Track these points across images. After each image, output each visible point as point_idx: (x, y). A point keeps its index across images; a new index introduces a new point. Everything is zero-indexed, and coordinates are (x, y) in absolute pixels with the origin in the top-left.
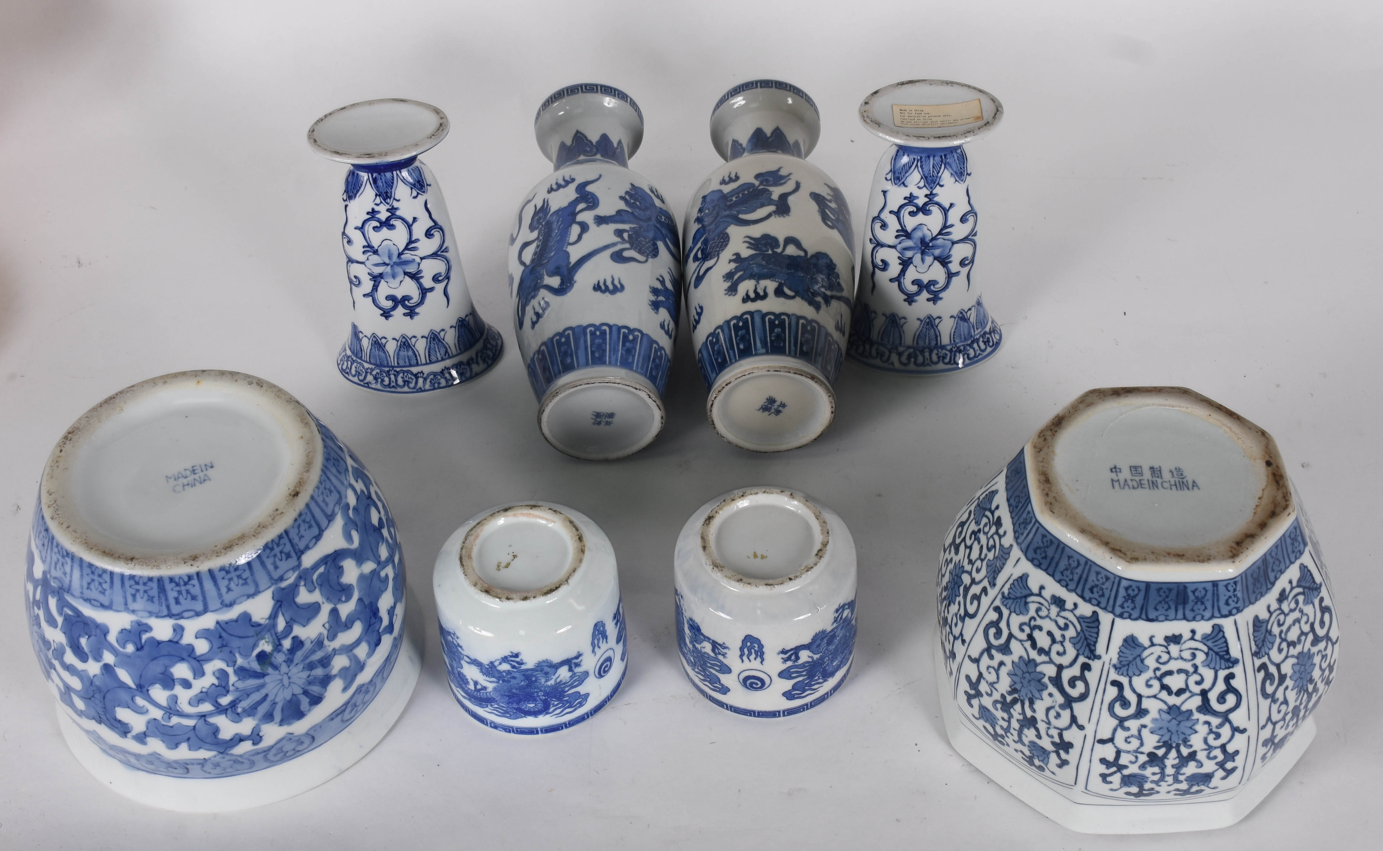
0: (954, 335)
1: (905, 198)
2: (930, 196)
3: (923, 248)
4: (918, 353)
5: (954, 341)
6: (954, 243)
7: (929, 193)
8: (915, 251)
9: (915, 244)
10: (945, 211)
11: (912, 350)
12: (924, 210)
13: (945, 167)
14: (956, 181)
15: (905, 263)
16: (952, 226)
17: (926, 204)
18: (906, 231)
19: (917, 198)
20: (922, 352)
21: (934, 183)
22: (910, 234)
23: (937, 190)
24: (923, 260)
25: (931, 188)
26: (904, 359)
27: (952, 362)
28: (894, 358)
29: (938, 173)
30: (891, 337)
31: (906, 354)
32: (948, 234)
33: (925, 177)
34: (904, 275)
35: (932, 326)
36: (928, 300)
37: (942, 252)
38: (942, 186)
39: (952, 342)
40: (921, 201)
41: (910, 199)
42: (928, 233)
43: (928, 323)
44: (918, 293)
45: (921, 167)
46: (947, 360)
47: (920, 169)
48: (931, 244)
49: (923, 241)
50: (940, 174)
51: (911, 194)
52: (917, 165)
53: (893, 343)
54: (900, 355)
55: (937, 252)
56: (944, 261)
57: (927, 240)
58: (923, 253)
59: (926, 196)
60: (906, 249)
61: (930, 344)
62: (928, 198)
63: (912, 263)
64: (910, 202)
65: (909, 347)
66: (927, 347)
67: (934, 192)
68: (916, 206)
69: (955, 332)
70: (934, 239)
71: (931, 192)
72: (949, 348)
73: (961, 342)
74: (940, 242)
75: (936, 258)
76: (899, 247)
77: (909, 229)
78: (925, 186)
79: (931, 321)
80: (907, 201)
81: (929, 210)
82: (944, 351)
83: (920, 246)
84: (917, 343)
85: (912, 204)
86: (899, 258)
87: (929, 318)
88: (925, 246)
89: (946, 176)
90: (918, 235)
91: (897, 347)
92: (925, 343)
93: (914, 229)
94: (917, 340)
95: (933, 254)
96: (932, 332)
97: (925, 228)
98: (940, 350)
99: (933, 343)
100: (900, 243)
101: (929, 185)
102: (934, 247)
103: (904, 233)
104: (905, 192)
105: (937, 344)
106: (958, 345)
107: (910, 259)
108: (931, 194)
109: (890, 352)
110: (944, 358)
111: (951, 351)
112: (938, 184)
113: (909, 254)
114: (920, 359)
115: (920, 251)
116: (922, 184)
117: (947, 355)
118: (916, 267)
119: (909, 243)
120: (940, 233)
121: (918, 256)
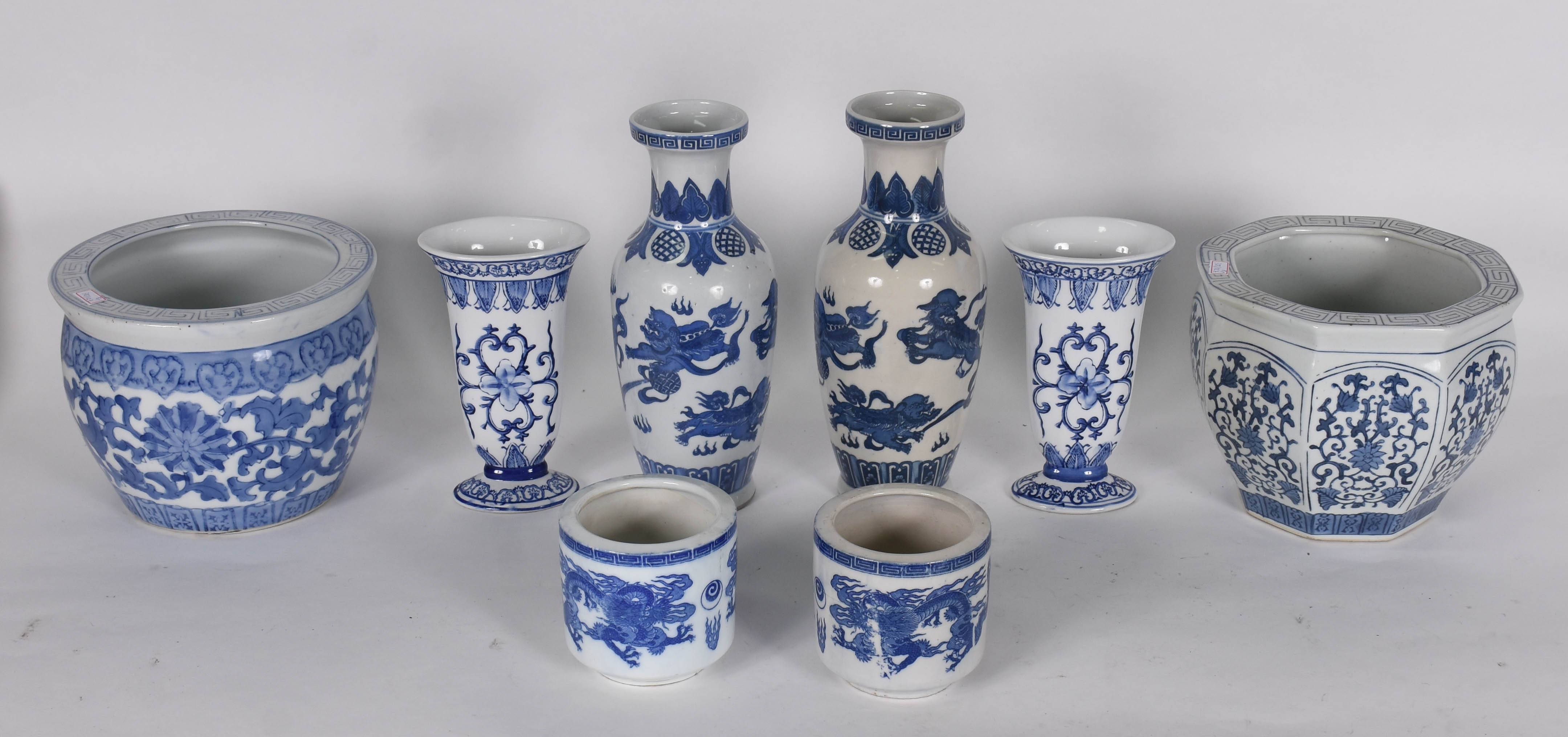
0: (1056, 286)
1: (1101, 434)
2: (1078, 438)
3: (1086, 385)
4: (1094, 276)
5: (1056, 281)
6: (1056, 386)
7: (1080, 441)
8: (1093, 382)
9: (1093, 390)
10: (1064, 421)
11: (1100, 278)
12: (1085, 424)
13: (1064, 459)
14: (1054, 447)
15: (1103, 368)
16: (1059, 405)
17: (1083, 430)
18: (1100, 402)
19: (1090, 436)
20: (1090, 277)
21: (1074, 449)
22: (1098, 399)
23: (1072, 443)
24: (1086, 372)
25: (1077, 445)
26: (1109, 271)
27: (1059, 267)
28: (1117, 271)
29: (1071, 457)
30: (1119, 287)
31: (1106, 275)
32: (1062, 397)
33: (1083, 454)
34: (1104, 354)
35: (1078, 300)
36: (1081, 329)
37: (1067, 379)
38: (1067, 446)
39: (1058, 281)
40: (1087, 432)
41: (1096, 434)
42: (1080, 400)
43: (1082, 304)
44: (1091, 336)
45: (1085, 461)
46: (1064, 270)
47: (1087, 460)
48: (1079, 388)
49: (1086, 393)
50: (1069, 455)
51: (1095, 439)
52: (1089, 462)
53: (1117, 282)
54: (1112, 274)
55: (1072, 380)
56: (1066, 369)
57: (1082, 394)
58: (1086, 380)
59: (1082, 438)
60: (1102, 383)
61: (1082, 283)
62: (1080, 436)
63: (1097, 369)
64: (1097, 431)
65: (1102, 280)
66: (1084, 280)
67: (1075, 441)
68: (1091, 428)
69: (1056, 289)
70: (1076, 394)
71: (1077, 441)
72: (1062, 277)
73: (1049, 278)
74: (1070, 390)
75: (1073, 373)
76: (1108, 382)
77: (1098, 404)
78: (1083, 447)
79: (1080, 306)
80: (1099, 432)
81: (1080, 424)
82: (1067, 275)
83: (1088, 387)
84: (1094, 284)
85: (1095, 430)
86: (1108, 372)
87: (1082, 309)
88: (1084, 387)
89: (1064, 453)
90: (1090, 399)
91: (1115, 279)
92: (1086, 284)
93: (1093, 404)
94: (1093, 287)
95: (1077, 378)
96: (1078, 294)
97: (1084, 406)
98: (1071, 277)
99: (1078, 283)
100: (1107, 388)
101: (1079, 448)
102: (1075, 385)
103: (1102, 399)
104: (1101, 440)
105: (1074, 283)
106: (1053, 276)
107: (1098, 374)
108: (1077, 440)
109: (1121, 274)
110: (1068, 271)
111: (1060, 274)
112: (1071, 448)
113: (1099, 378)
114: (1092, 272)
115: (1089, 382)
116: (1086, 448)
117: (1064, 272)
118: (1093, 365)
119: (1099, 389)
120: (1070, 399)
121: (1090, 377)
